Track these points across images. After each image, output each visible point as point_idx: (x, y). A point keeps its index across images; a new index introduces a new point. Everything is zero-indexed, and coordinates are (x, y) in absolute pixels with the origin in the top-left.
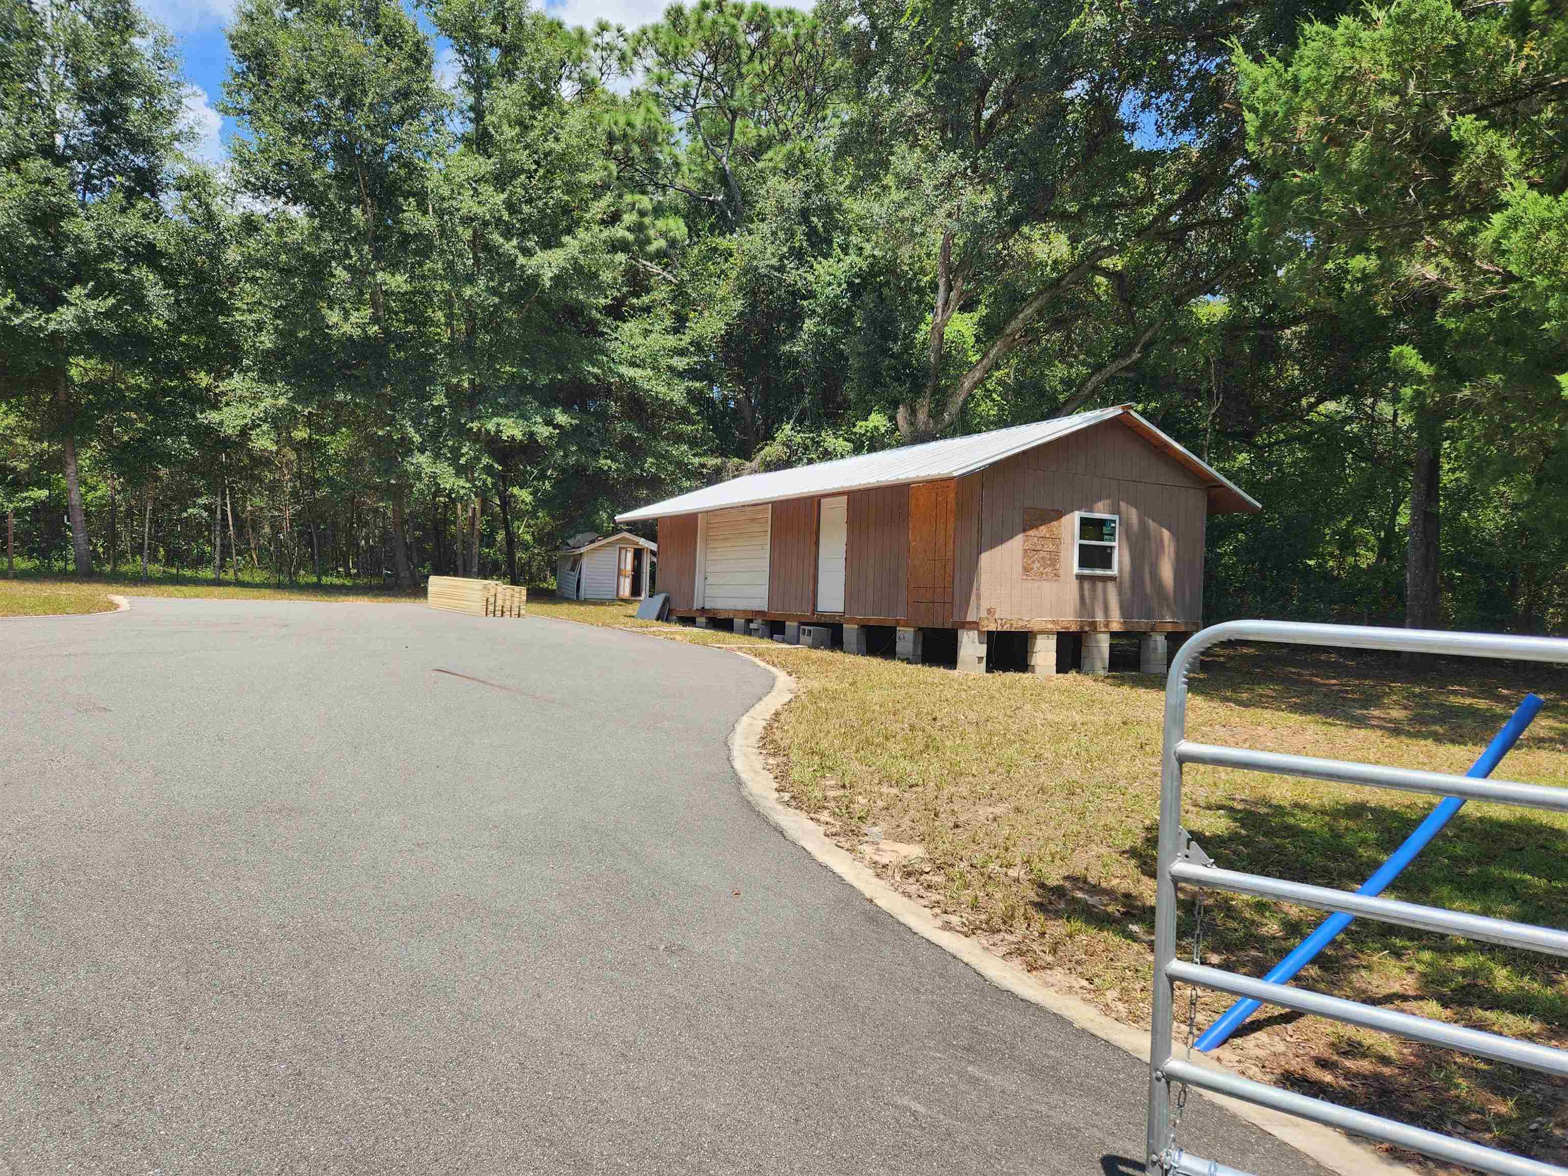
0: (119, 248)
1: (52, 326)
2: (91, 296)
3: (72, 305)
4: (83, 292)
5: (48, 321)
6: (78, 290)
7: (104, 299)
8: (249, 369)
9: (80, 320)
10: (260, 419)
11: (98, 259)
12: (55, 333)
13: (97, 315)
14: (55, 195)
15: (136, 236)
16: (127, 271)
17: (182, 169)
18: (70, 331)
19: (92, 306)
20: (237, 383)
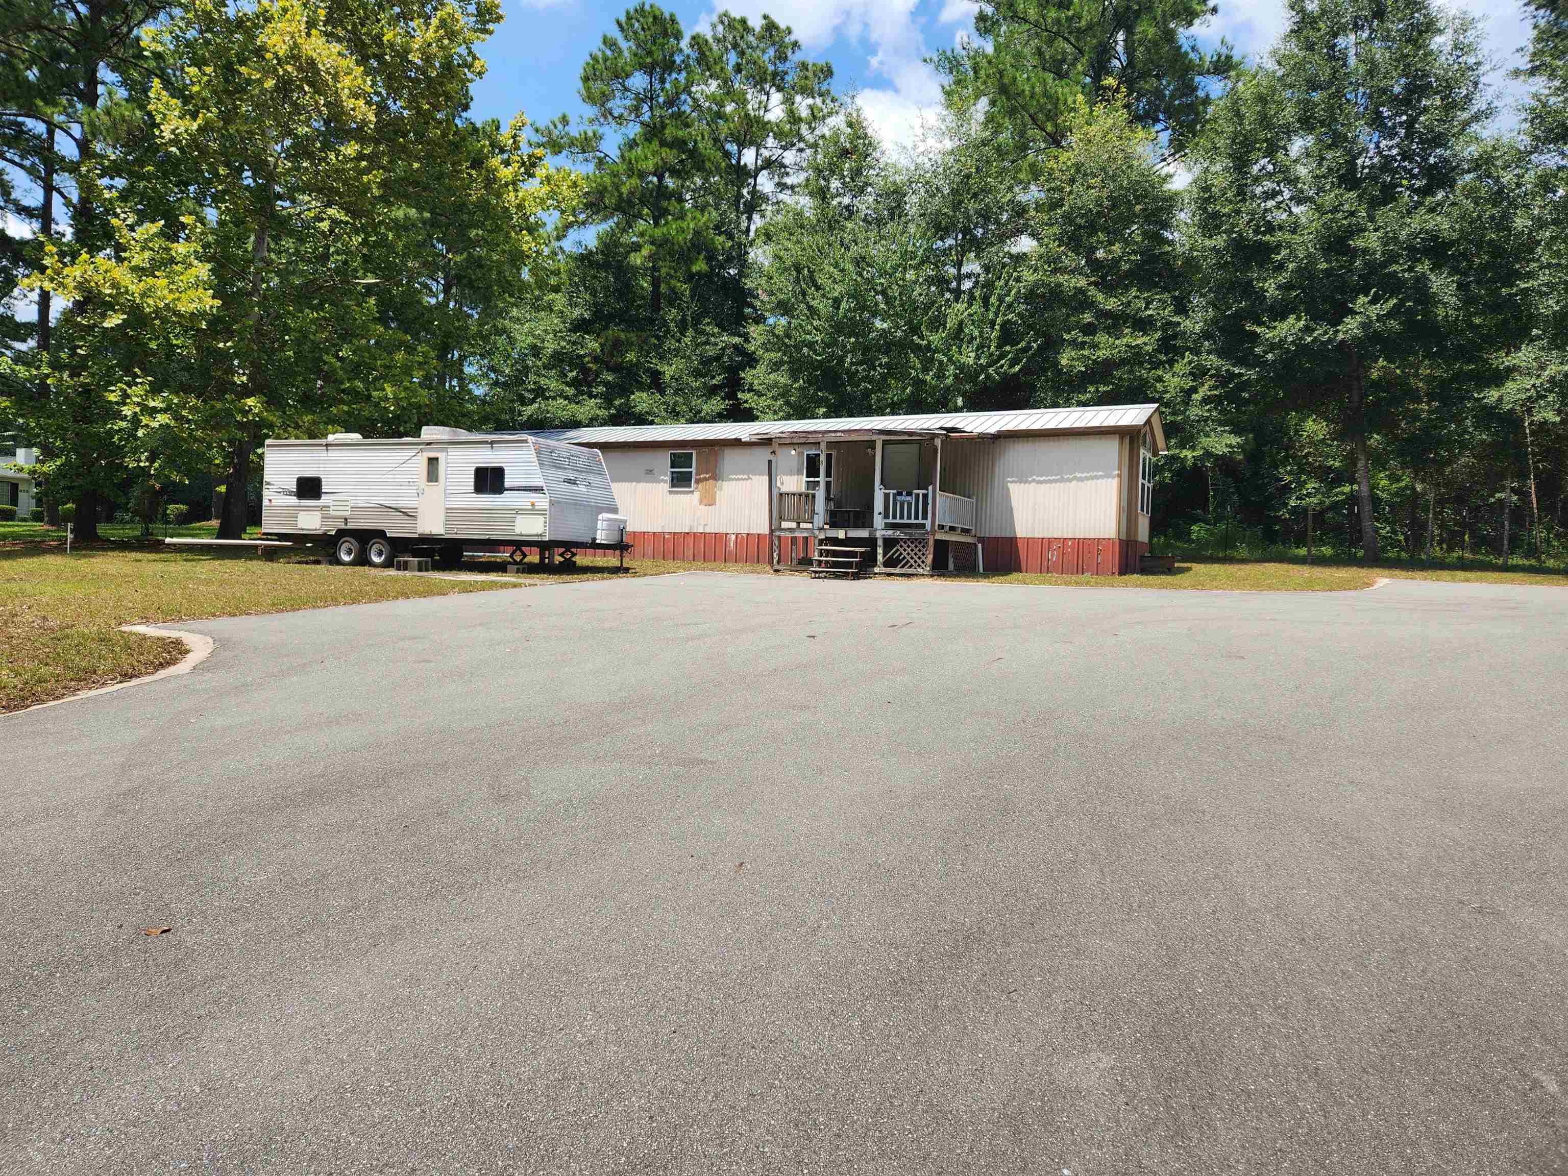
0: (1405, 249)
1: (1341, 336)
2: (1373, 302)
3: (1357, 313)
4: (1366, 300)
5: (1338, 331)
6: (1362, 299)
7: (1387, 300)
8: (1539, 338)
9: (1364, 326)
10: (1545, 390)
11: (1384, 265)
12: (1343, 342)
13: (1380, 318)
14: (1346, 218)
15: (1420, 233)
16: (1411, 269)
17: (1472, 151)
18: (1354, 338)
19: (1374, 311)
20: (1524, 356)
